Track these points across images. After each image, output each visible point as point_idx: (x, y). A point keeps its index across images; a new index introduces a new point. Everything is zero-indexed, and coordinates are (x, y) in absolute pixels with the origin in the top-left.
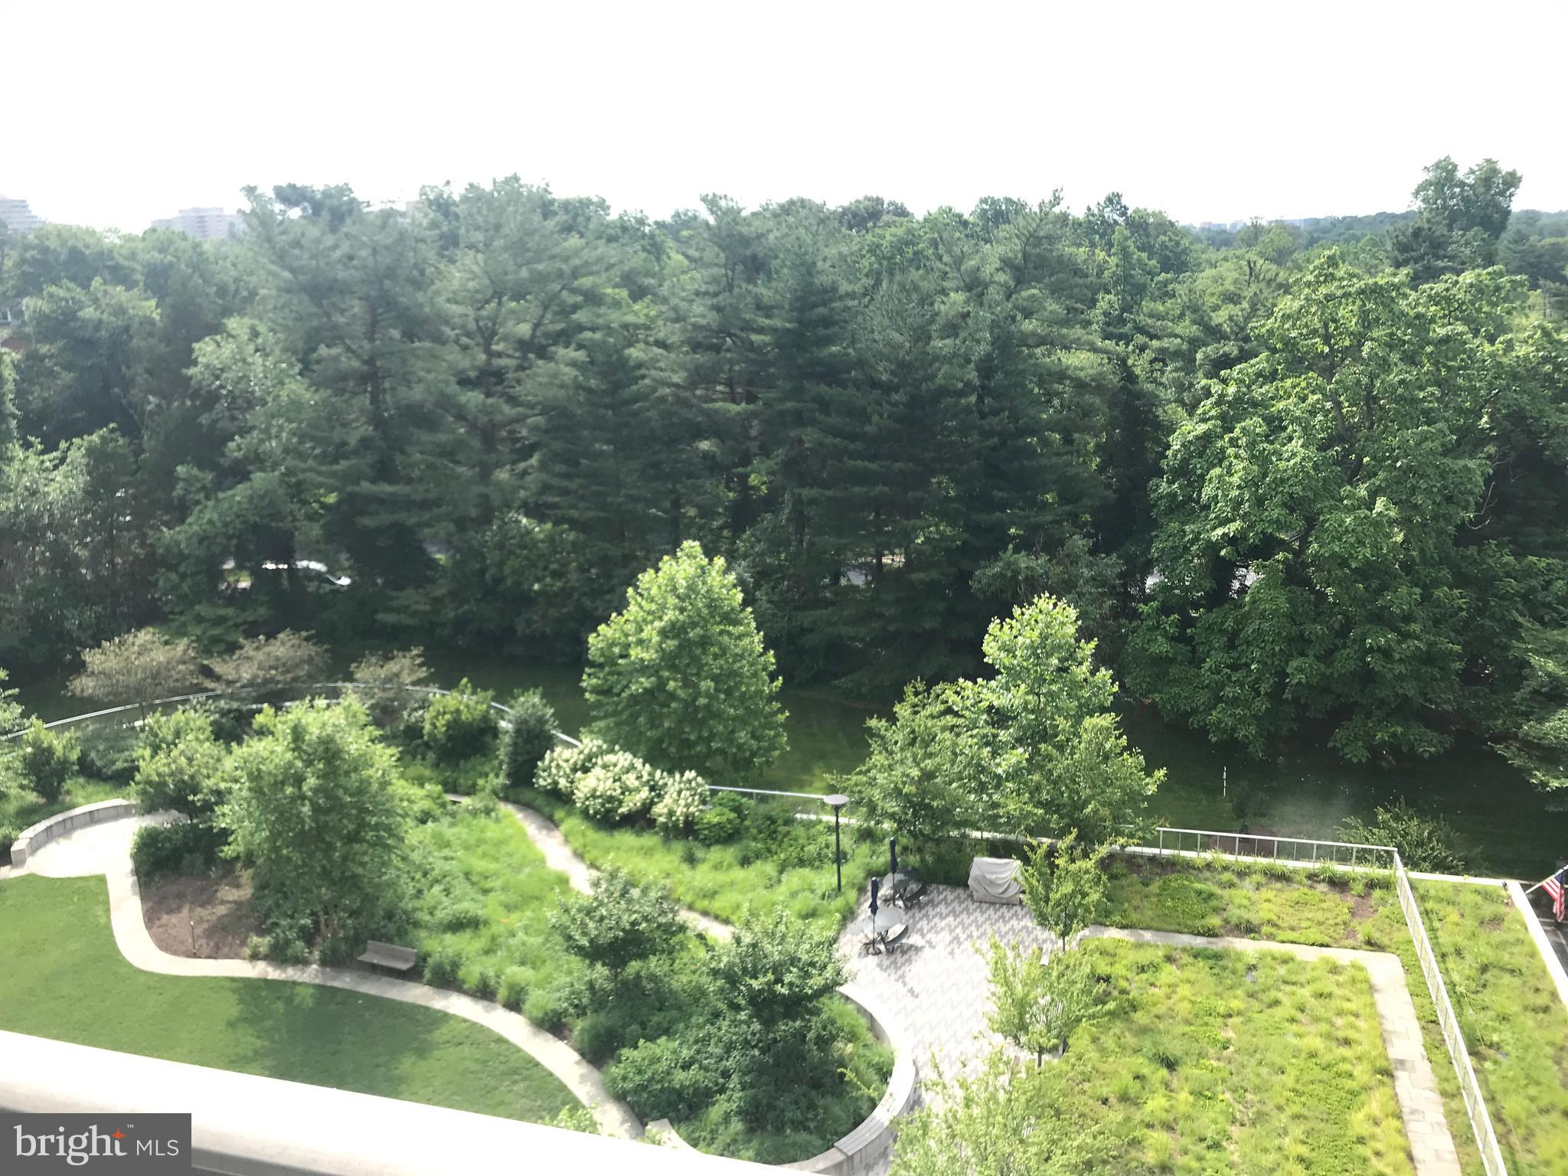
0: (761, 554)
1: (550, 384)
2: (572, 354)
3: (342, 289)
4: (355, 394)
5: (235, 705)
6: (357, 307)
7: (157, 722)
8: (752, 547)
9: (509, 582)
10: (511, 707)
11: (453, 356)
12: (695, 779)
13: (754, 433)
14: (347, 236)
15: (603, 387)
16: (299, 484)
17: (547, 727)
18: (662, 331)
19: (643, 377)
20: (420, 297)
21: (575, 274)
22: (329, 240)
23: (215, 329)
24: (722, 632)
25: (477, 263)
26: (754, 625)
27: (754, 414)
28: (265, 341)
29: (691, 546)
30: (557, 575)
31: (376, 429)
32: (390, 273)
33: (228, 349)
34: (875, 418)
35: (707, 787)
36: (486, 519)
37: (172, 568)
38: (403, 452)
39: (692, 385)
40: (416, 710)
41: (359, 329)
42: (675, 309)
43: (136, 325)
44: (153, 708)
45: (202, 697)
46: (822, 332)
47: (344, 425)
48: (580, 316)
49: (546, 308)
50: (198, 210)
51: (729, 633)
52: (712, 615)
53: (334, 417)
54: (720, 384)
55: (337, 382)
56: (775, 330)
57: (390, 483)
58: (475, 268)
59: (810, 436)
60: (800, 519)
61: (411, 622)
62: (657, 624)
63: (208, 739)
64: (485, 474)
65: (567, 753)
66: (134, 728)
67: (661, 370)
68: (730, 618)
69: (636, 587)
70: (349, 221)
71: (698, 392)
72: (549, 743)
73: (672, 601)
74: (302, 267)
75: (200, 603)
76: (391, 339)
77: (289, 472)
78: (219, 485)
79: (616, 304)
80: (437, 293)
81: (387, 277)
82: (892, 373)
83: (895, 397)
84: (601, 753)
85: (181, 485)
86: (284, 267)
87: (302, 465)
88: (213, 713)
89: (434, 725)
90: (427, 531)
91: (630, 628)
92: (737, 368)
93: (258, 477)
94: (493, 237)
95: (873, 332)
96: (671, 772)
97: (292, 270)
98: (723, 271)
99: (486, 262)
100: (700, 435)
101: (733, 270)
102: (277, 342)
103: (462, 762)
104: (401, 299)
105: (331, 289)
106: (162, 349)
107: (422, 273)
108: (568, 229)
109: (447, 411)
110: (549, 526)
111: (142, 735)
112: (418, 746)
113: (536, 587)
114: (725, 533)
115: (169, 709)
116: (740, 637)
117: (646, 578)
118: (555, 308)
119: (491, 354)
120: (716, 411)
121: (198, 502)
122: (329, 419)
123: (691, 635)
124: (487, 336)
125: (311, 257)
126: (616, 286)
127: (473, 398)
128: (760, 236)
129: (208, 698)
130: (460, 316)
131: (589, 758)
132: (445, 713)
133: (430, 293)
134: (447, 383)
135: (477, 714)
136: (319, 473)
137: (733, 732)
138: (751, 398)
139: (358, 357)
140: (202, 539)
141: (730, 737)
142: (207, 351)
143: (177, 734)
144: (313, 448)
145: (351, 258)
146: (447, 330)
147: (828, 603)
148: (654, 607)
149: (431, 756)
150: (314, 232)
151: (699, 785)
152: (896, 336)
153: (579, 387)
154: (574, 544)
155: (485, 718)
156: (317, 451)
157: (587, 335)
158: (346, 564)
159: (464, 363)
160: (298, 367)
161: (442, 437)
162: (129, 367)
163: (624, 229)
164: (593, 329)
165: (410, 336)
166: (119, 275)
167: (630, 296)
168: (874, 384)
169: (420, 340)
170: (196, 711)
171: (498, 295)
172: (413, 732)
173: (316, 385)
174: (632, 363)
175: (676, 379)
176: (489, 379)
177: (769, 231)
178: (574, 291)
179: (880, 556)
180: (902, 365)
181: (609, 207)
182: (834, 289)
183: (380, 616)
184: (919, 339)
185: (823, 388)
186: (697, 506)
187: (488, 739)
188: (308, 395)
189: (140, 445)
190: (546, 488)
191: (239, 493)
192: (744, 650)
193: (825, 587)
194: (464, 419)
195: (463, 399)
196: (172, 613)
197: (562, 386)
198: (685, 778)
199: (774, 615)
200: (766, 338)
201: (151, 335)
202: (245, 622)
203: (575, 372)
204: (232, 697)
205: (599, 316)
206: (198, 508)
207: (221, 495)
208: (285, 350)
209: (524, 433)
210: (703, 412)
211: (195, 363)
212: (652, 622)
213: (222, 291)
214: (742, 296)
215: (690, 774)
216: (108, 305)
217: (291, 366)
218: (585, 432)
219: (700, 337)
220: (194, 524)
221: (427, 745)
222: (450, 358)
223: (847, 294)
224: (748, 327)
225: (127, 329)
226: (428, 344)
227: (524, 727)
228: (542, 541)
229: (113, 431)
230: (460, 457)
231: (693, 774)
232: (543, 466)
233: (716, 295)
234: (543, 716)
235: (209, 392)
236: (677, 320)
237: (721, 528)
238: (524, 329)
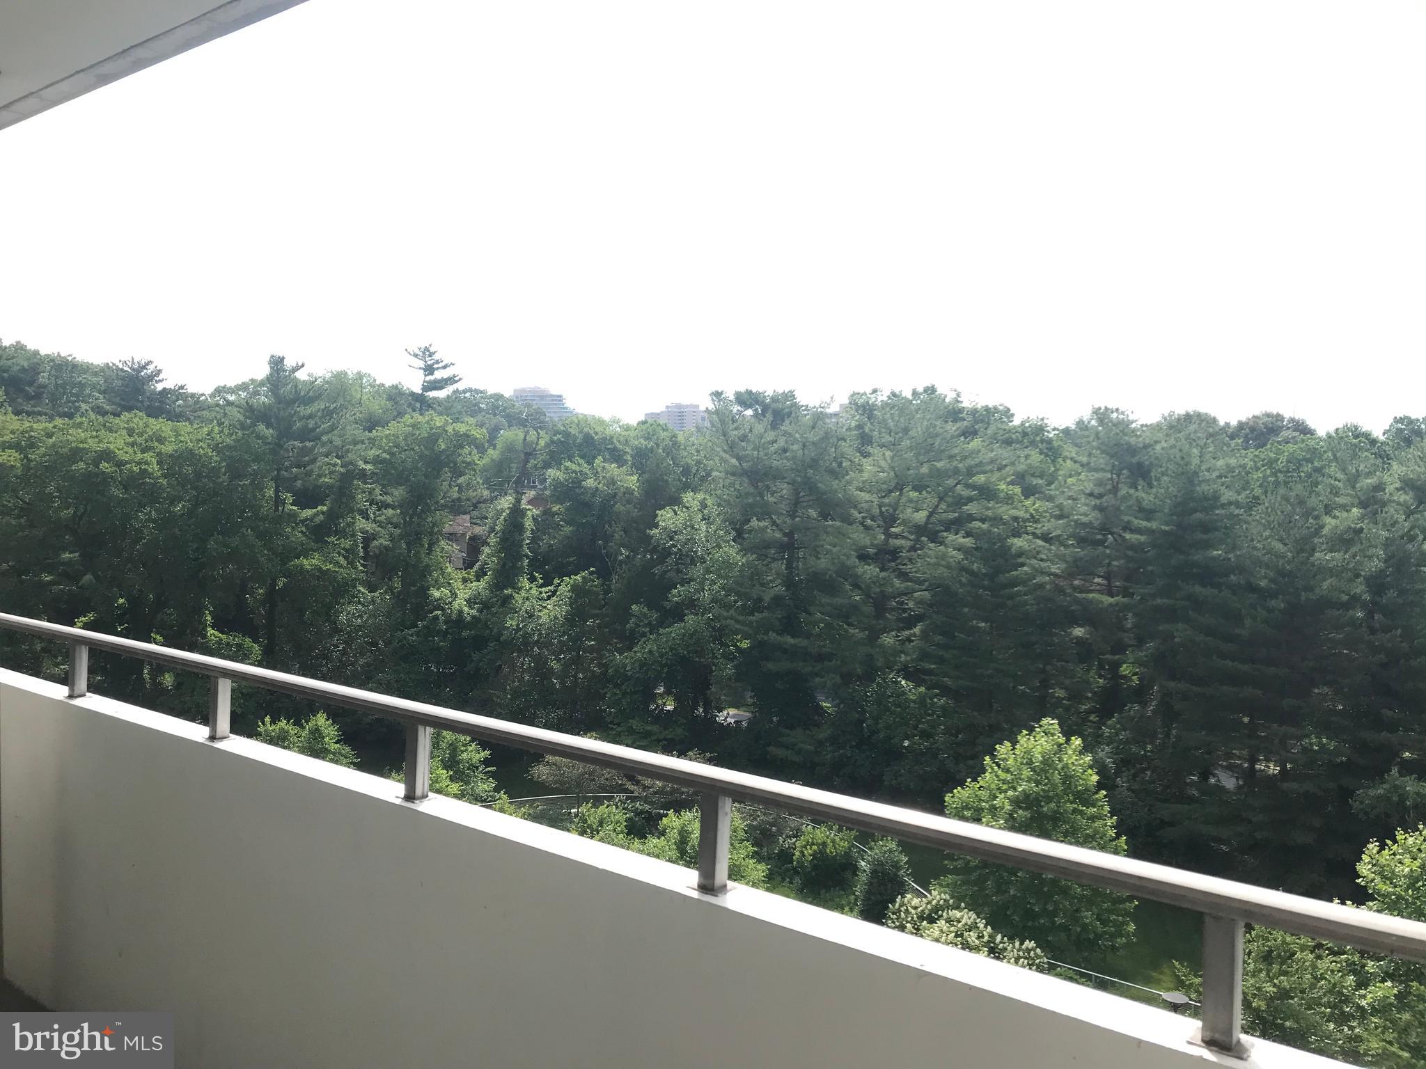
0: (1127, 742)
1: (937, 564)
2: (960, 540)
3: (777, 475)
4: (774, 560)
5: (647, 807)
6: (785, 489)
7: (588, 811)
8: (1117, 734)
9: (882, 735)
10: (871, 849)
11: (858, 536)
12: (1033, 949)
13: (1129, 624)
14: (785, 433)
15: (984, 571)
16: (721, 629)
17: (902, 872)
18: (1047, 526)
19: (1023, 565)
20: (835, 484)
21: (970, 472)
22: (770, 436)
23: (675, 501)
24: (1075, 811)
25: (885, 459)
26: (1107, 808)
27: (1126, 608)
28: (710, 512)
29: (1051, 723)
30: (926, 735)
31: (787, 590)
32: (814, 463)
33: (682, 516)
34: (1248, 622)
35: (1046, 960)
36: (869, 676)
37: (617, 686)
38: (807, 612)
39: (1070, 575)
40: (790, 837)
41: (783, 508)
42: (1060, 507)
43: (620, 495)
44: (587, 800)
45: (623, 796)
46: (1200, 536)
47: (763, 585)
48: (972, 508)
49: (941, 499)
50: (679, 406)
51: (1082, 813)
52: (1065, 792)
53: (755, 577)
54: (1099, 576)
55: (761, 549)
56: (1150, 532)
57: (793, 637)
58: (883, 463)
59: (1181, 632)
60: (1168, 712)
61: (796, 759)
62: (1010, 793)
63: (622, 832)
64: (874, 636)
65: (916, 901)
66: (570, 813)
67: (1042, 560)
68: (1084, 798)
69: (993, 757)
70: (787, 422)
71: (1076, 582)
72: (901, 889)
73: (1027, 773)
74: (746, 456)
75: (633, 718)
76: (809, 517)
77: (716, 618)
78: (661, 623)
79: (1009, 499)
80: (849, 483)
81: (811, 467)
82: (1272, 581)
83: (1273, 603)
84: (947, 907)
85: (633, 619)
86: (733, 457)
87: (725, 614)
88: (629, 810)
89: (802, 852)
90: (817, 680)
91: (983, 794)
92: (1115, 563)
93: (690, 619)
94: (901, 438)
95: (1252, 540)
96: (1011, 939)
97: (739, 458)
98: (1109, 475)
99: (892, 458)
100: (1075, 621)
101: (1118, 476)
102: (719, 515)
103: (823, 891)
104: (820, 485)
105: (766, 474)
106: (635, 513)
107: (840, 465)
108: (969, 433)
109: (846, 580)
110: (922, 689)
111: (576, 820)
112: (788, 870)
113: (906, 744)
114: (1092, 717)
115: (597, 802)
116: (1093, 818)
117: (1003, 749)
118: (949, 500)
119: (889, 535)
120: (1091, 602)
121: (644, 635)
122: (751, 579)
123: (1045, 809)
124: (889, 520)
125: (754, 449)
126: (1012, 483)
127: (869, 571)
128: (1146, 447)
129: (628, 798)
130: (867, 502)
131: (937, 909)
132: (813, 844)
133: (843, 483)
134: (848, 557)
135: (841, 851)
136: (737, 621)
137: (1077, 911)
138: (1126, 593)
139: (781, 530)
140: (643, 664)
141: (1074, 916)
142: (666, 517)
143: (601, 824)
144: (736, 602)
145: (785, 451)
146: (855, 513)
147: (1191, 800)
148: (1009, 777)
149: (798, 880)
150: (759, 428)
151: (1037, 956)
152: (1278, 546)
153: (963, 569)
154: (943, 708)
155: (847, 854)
156: (739, 604)
157: (977, 524)
158: (750, 701)
159: (866, 541)
160: (733, 533)
161: (838, 601)
162: (610, 526)
163: (1025, 434)
164: (983, 520)
165: (825, 516)
166: (616, 456)
167: (1022, 492)
168: (1252, 588)
169: (833, 519)
170: (617, 807)
171: (900, 487)
172: (786, 856)
173: (744, 551)
174: (1013, 550)
175: (1055, 569)
176: (886, 556)
177: (1156, 442)
178: (967, 486)
179: (1253, 760)
180: (1282, 573)
181: (1013, 415)
182: (1216, 497)
183: (771, 749)
184: (1302, 550)
185: (1198, 588)
186: (1066, 689)
187: (848, 875)
188: (738, 557)
189: (609, 586)
190: (924, 656)
191: (674, 631)
192: (1096, 832)
193: (1192, 784)
194: (860, 588)
195: (860, 571)
196: (612, 723)
197: (948, 567)
198: (1024, 947)
199: (1133, 804)
200: (1143, 538)
201: (629, 502)
202: (665, 739)
203: (960, 556)
204: (646, 800)
205: (988, 509)
206: (643, 639)
207: (661, 631)
208: (724, 521)
209: (911, 605)
210: (1077, 601)
211: (656, 526)
212: (1006, 791)
213: (686, 471)
214: (1125, 498)
215: (1029, 944)
216: (604, 477)
217: (727, 532)
218: (966, 610)
219: (1083, 533)
220: (641, 651)
221: (795, 870)
222: (855, 536)
223: (1230, 503)
224: (1128, 527)
225: (615, 495)
226: (838, 524)
227: (879, 868)
228: (914, 701)
229: (591, 573)
230: (852, 620)
231: (1032, 944)
232: (925, 635)
233: (1100, 496)
234: (897, 862)
235: (664, 549)
236: (1060, 517)
237: (1089, 712)
238: (921, 516)
